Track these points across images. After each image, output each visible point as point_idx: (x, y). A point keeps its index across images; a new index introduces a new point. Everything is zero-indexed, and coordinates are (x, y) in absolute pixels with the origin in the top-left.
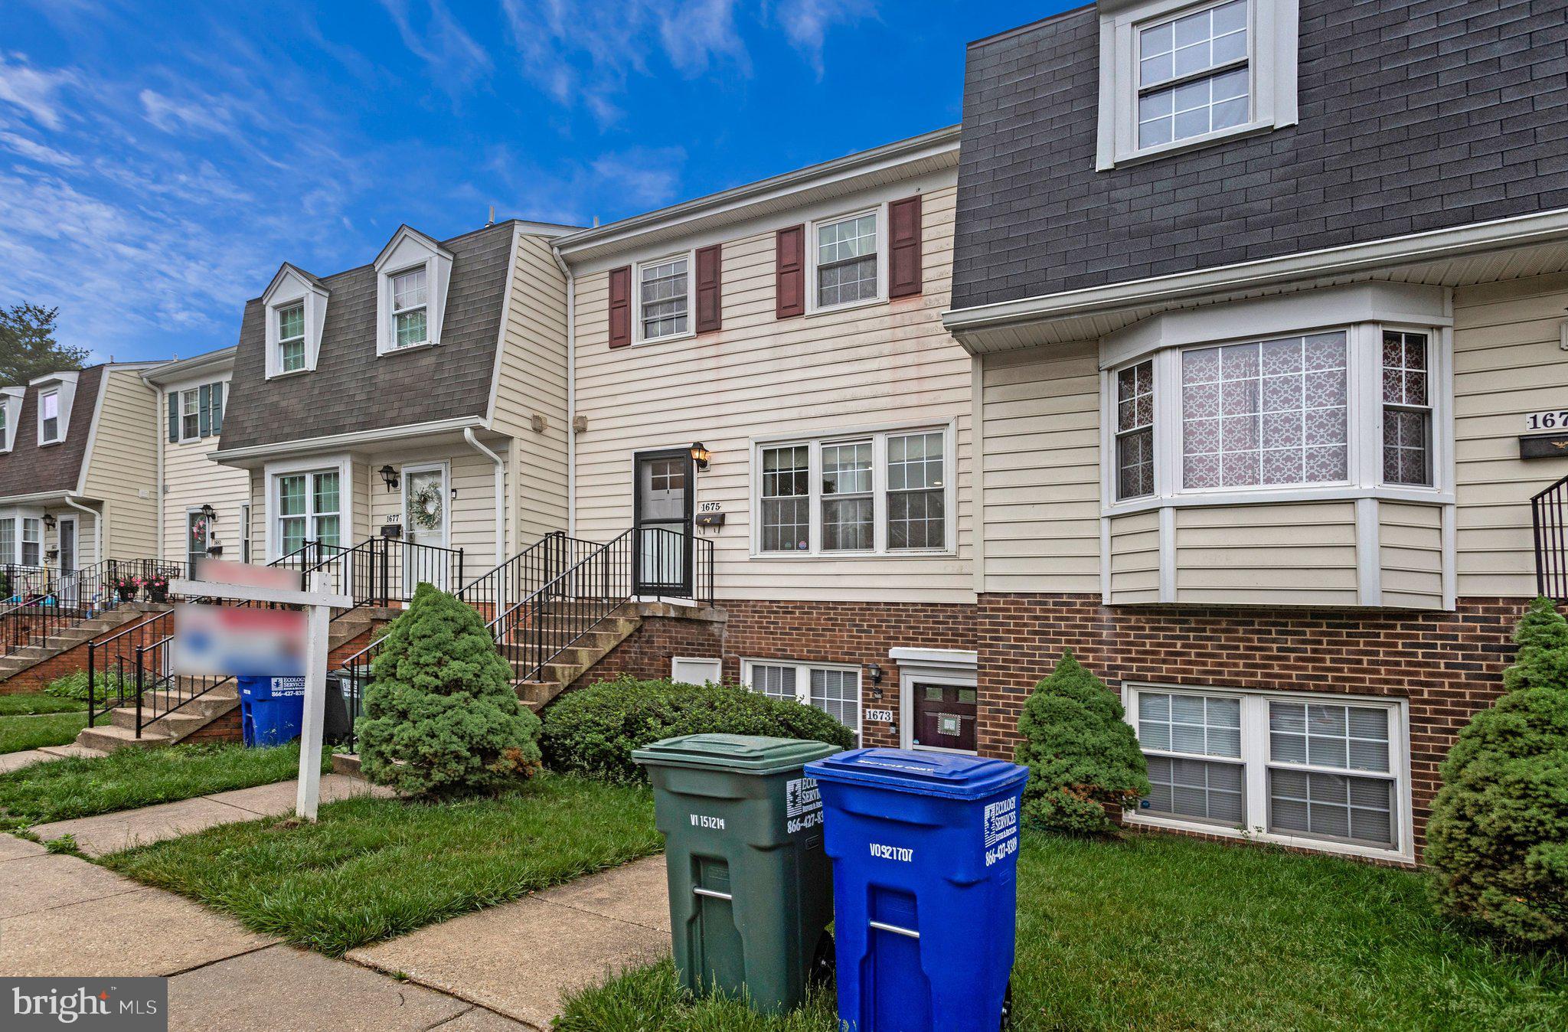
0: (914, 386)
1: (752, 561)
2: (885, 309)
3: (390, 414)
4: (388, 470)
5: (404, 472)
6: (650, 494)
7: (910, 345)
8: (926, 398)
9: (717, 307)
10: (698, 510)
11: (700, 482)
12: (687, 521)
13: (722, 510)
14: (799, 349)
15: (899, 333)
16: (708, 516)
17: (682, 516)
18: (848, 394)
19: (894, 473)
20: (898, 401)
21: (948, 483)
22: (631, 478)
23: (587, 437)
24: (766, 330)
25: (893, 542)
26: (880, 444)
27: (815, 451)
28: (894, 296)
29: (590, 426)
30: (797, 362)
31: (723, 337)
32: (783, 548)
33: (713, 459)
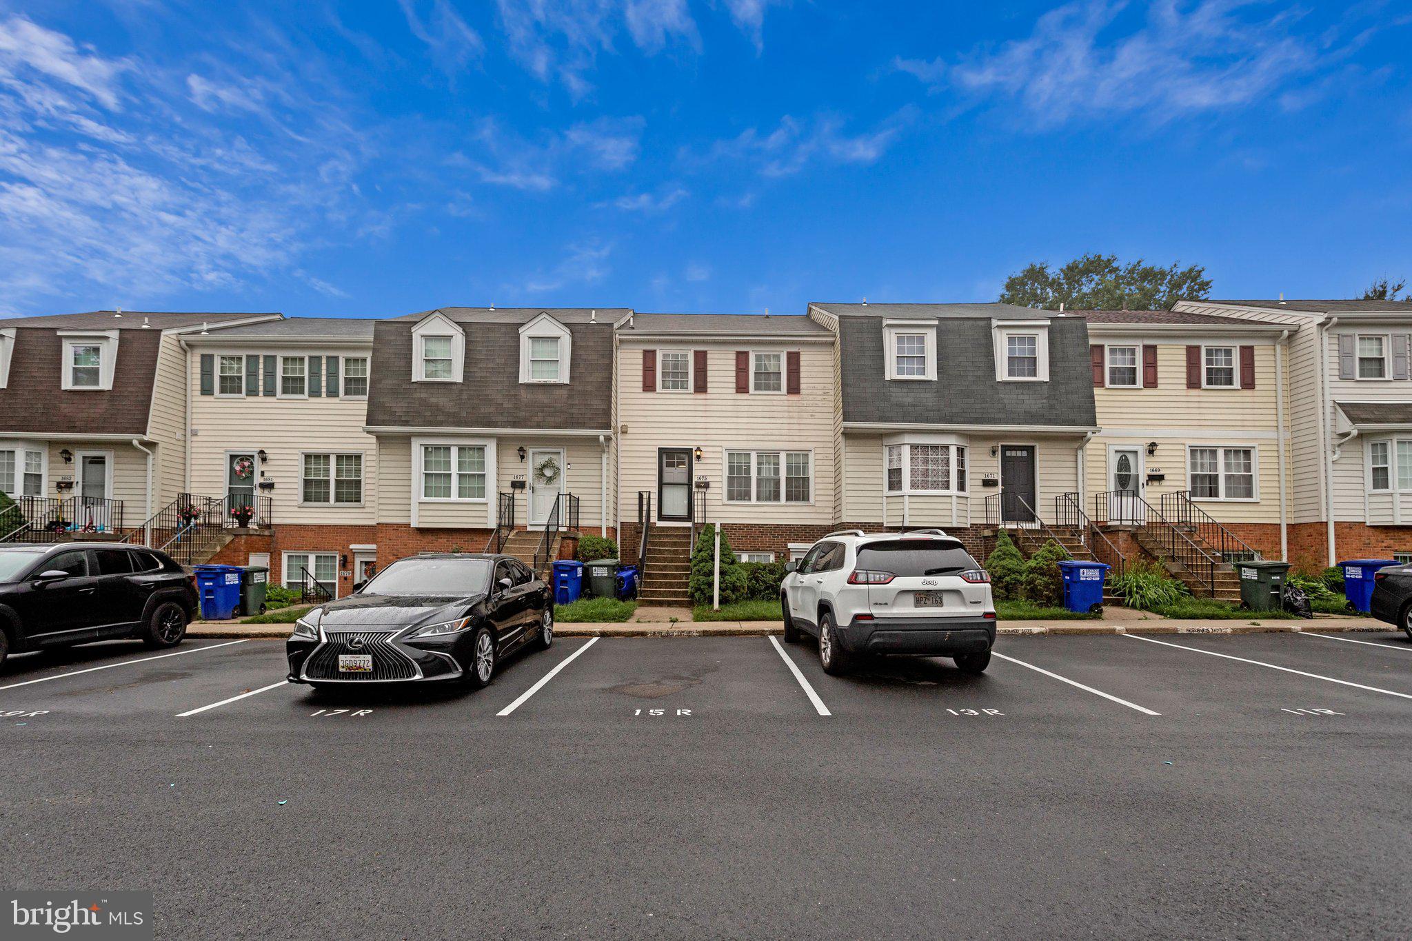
0: (797, 433)
1: (723, 505)
2: (785, 397)
3: (536, 419)
4: (521, 449)
5: (530, 451)
6: (666, 469)
7: (795, 415)
8: (803, 439)
9: (705, 381)
10: (695, 480)
11: (696, 465)
12: (689, 485)
13: (707, 480)
14: (746, 408)
15: (791, 409)
16: (703, 483)
17: (686, 482)
18: (769, 432)
19: (789, 469)
20: (791, 438)
21: (811, 473)
22: (657, 461)
23: (628, 436)
24: (730, 397)
25: (789, 498)
26: (783, 457)
27: (754, 457)
28: (789, 392)
29: (630, 431)
30: (745, 414)
31: (708, 396)
32: (737, 499)
33: (703, 455)
